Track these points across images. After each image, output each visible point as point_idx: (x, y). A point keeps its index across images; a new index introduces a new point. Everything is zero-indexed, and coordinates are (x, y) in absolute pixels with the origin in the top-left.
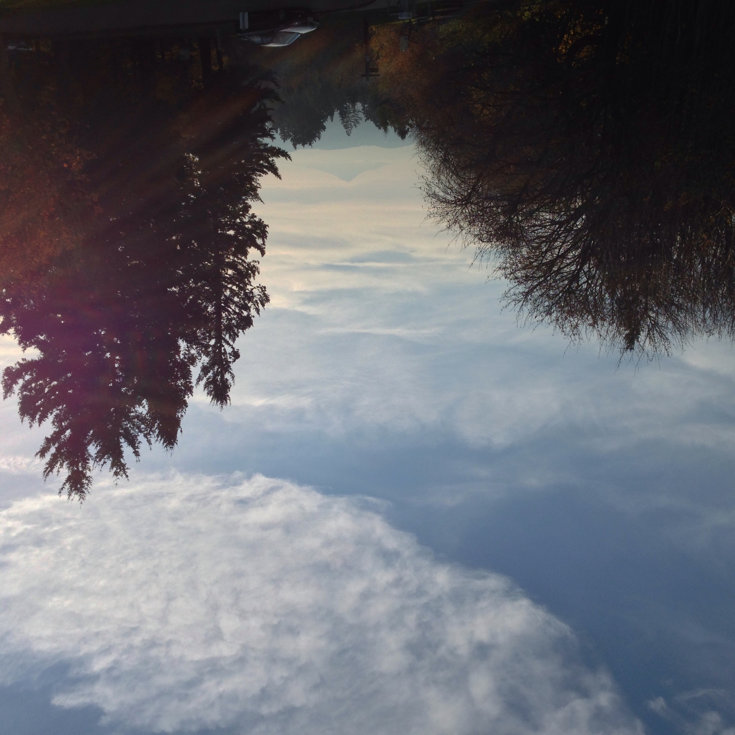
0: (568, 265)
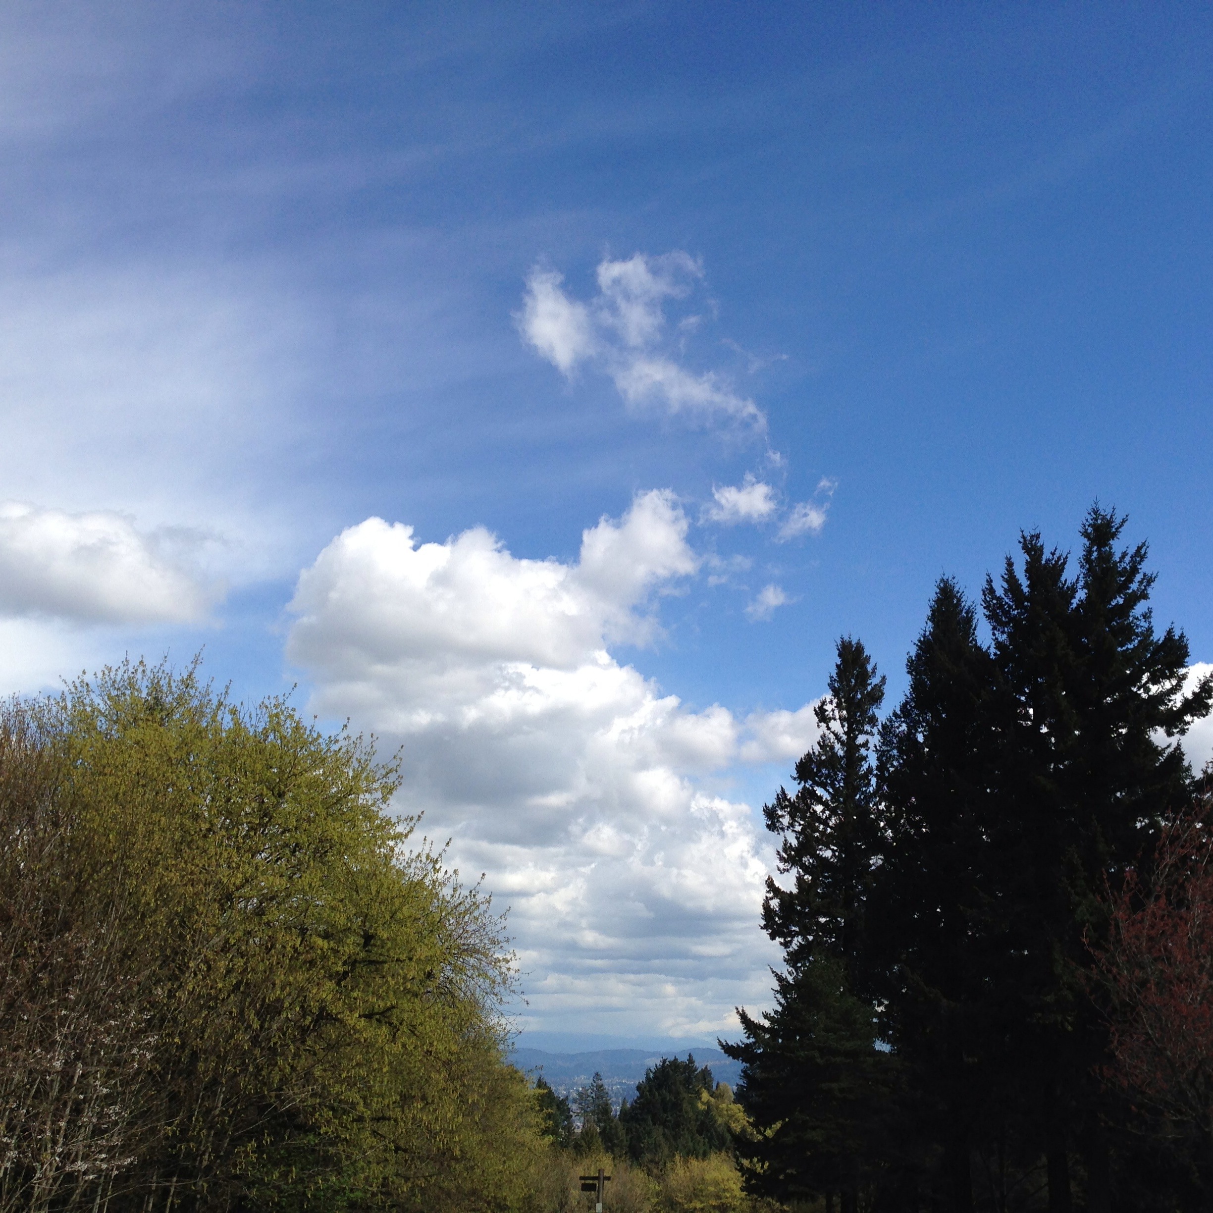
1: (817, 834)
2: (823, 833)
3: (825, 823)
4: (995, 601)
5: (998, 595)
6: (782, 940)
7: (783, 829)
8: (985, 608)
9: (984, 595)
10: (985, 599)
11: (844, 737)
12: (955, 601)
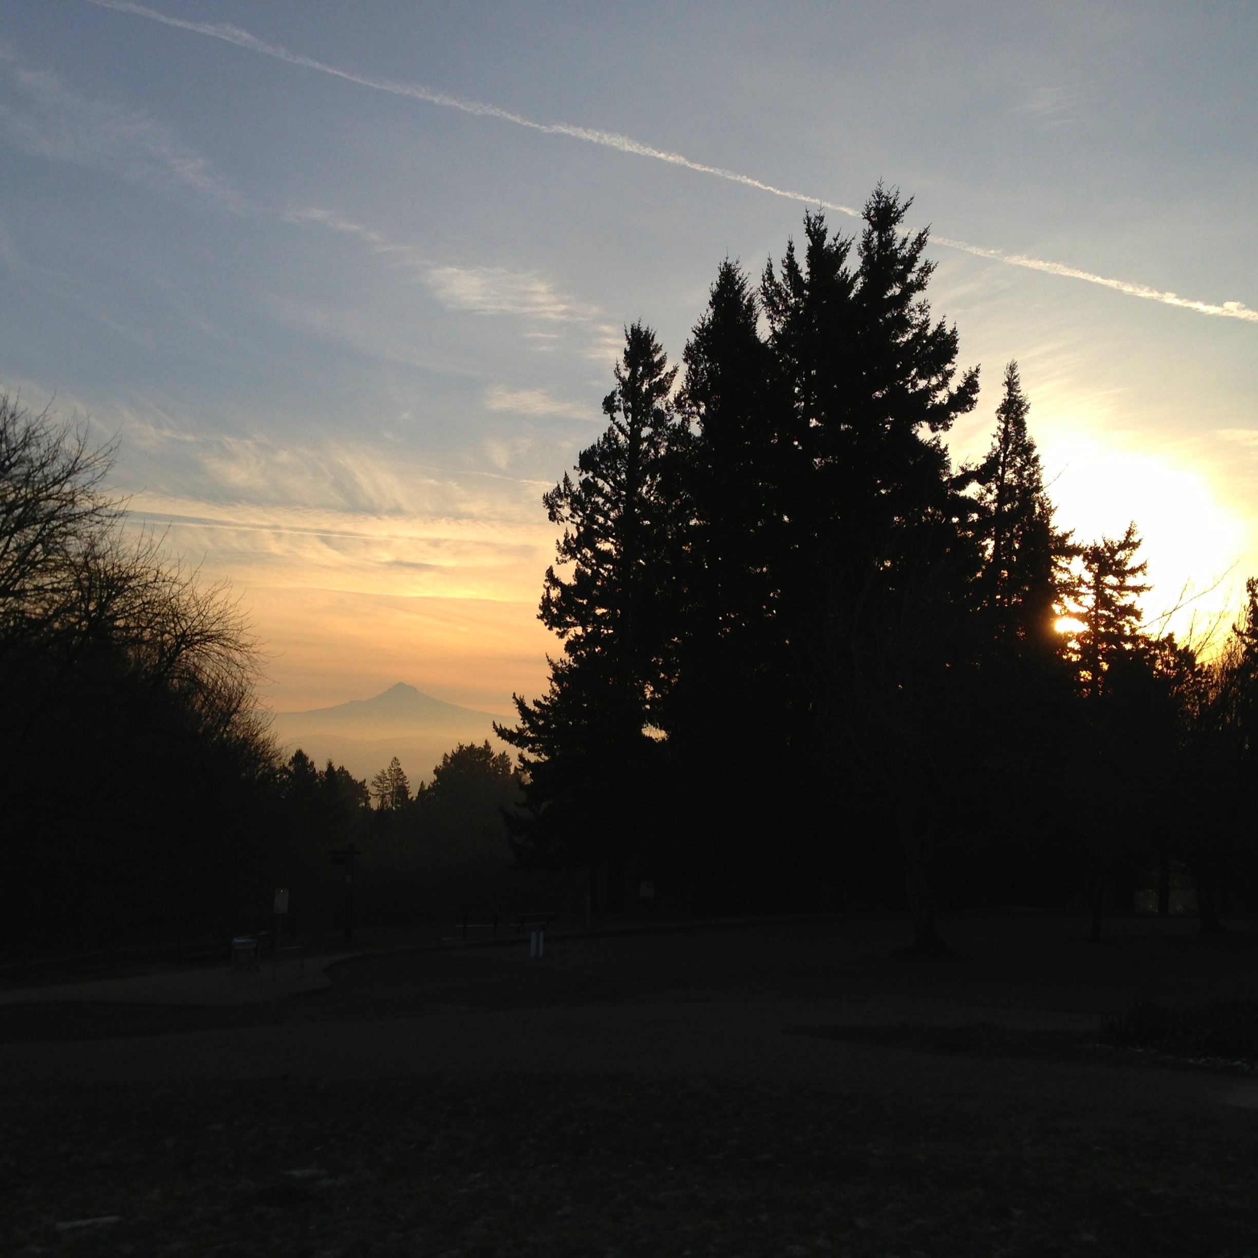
1: (597, 527)
2: (603, 526)
3: (606, 515)
4: (773, 288)
5: (777, 282)
6: (559, 630)
7: (563, 520)
8: (762, 295)
9: (762, 280)
10: (764, 284)
11: (628, 428)
12: (737, 287)
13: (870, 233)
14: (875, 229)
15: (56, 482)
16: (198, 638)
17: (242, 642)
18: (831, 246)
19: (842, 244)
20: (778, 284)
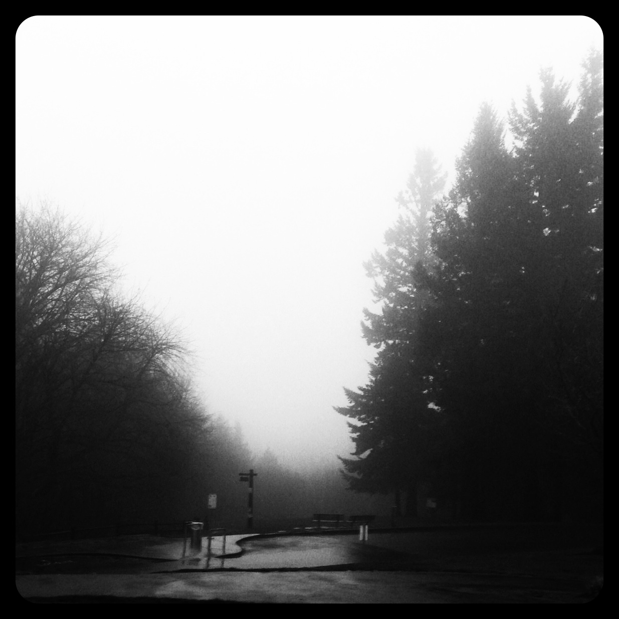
0: (53, 277)
1: (399, 277)
2: (402, 276)
3: (405, 269)
4: (517, 118)
5: (519, 114)
6: (375, 344)
7: (376, 275)
8: (509, 123)
9: (509, 114)
10: (509, 117)
11: (419, 214)
12: (491, 117)
13: (586, 75)
14: (588, 72)
15: (86, 255)
16: (164, 347)
17: (189, 349)
18: (558, 86)
19: (565, 84)
20: (520, 115)
